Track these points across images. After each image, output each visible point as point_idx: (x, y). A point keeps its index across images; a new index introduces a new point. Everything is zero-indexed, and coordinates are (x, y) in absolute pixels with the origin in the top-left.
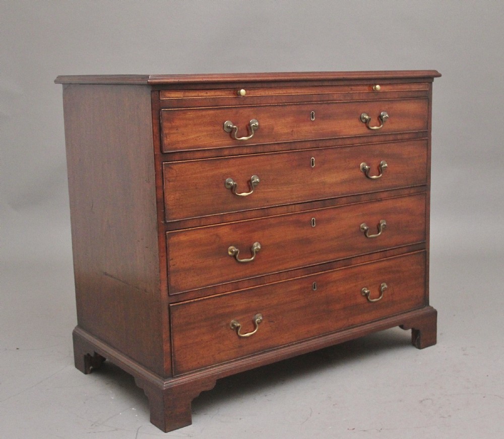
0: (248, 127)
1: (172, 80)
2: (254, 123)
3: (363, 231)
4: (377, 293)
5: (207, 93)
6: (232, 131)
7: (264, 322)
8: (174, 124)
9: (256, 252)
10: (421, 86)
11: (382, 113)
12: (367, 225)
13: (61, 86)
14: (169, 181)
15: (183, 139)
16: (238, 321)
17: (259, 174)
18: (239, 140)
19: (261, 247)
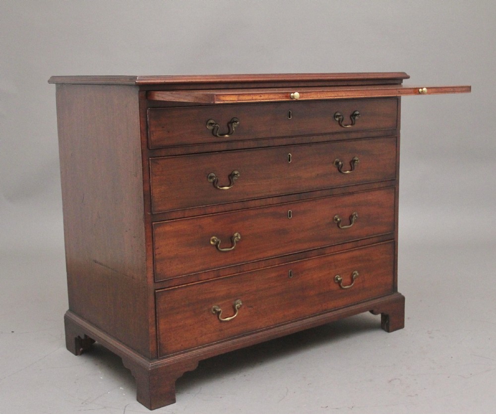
1: (159, 81)
3: (337, 222)
4: (349, 280)
6: (214, 128)
7: (243, 307)
8: (160, 122)
9: (236, 242)
12: (340, 217)
13: (54, 85)
14: (156, 176)
16: (219, 306)
17: (239, 169)
19: (241, 237)
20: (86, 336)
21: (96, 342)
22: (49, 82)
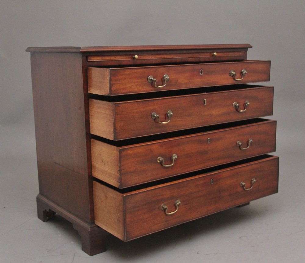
0: (163, 79)
1: (95, 50)
2: (167, 77)
3: (239, 145)
4: (249, 185)
5: (115, 57)
6: (153, 82)
7: (181, 205)
8: (117, 78)
9: (174, 160)
10: (240, 53)
11: (243, 71)
12: (241, 142)
14: (117, 115)
15: (123, 87)
16: (166, 205)
17: (172, 110)
18: (158, 88)
19: (177, 157)
20: (50, 210)
21: (57, 214)
22: (27, 51)
